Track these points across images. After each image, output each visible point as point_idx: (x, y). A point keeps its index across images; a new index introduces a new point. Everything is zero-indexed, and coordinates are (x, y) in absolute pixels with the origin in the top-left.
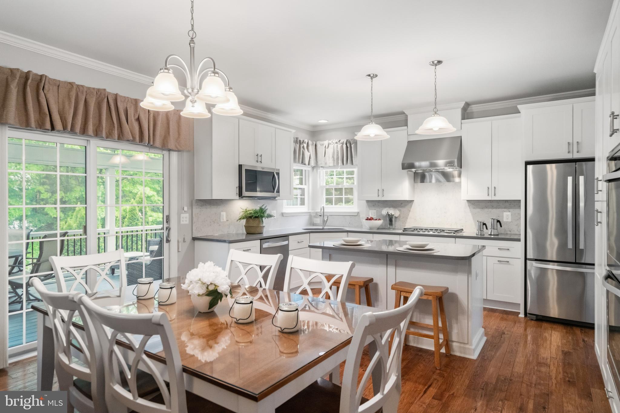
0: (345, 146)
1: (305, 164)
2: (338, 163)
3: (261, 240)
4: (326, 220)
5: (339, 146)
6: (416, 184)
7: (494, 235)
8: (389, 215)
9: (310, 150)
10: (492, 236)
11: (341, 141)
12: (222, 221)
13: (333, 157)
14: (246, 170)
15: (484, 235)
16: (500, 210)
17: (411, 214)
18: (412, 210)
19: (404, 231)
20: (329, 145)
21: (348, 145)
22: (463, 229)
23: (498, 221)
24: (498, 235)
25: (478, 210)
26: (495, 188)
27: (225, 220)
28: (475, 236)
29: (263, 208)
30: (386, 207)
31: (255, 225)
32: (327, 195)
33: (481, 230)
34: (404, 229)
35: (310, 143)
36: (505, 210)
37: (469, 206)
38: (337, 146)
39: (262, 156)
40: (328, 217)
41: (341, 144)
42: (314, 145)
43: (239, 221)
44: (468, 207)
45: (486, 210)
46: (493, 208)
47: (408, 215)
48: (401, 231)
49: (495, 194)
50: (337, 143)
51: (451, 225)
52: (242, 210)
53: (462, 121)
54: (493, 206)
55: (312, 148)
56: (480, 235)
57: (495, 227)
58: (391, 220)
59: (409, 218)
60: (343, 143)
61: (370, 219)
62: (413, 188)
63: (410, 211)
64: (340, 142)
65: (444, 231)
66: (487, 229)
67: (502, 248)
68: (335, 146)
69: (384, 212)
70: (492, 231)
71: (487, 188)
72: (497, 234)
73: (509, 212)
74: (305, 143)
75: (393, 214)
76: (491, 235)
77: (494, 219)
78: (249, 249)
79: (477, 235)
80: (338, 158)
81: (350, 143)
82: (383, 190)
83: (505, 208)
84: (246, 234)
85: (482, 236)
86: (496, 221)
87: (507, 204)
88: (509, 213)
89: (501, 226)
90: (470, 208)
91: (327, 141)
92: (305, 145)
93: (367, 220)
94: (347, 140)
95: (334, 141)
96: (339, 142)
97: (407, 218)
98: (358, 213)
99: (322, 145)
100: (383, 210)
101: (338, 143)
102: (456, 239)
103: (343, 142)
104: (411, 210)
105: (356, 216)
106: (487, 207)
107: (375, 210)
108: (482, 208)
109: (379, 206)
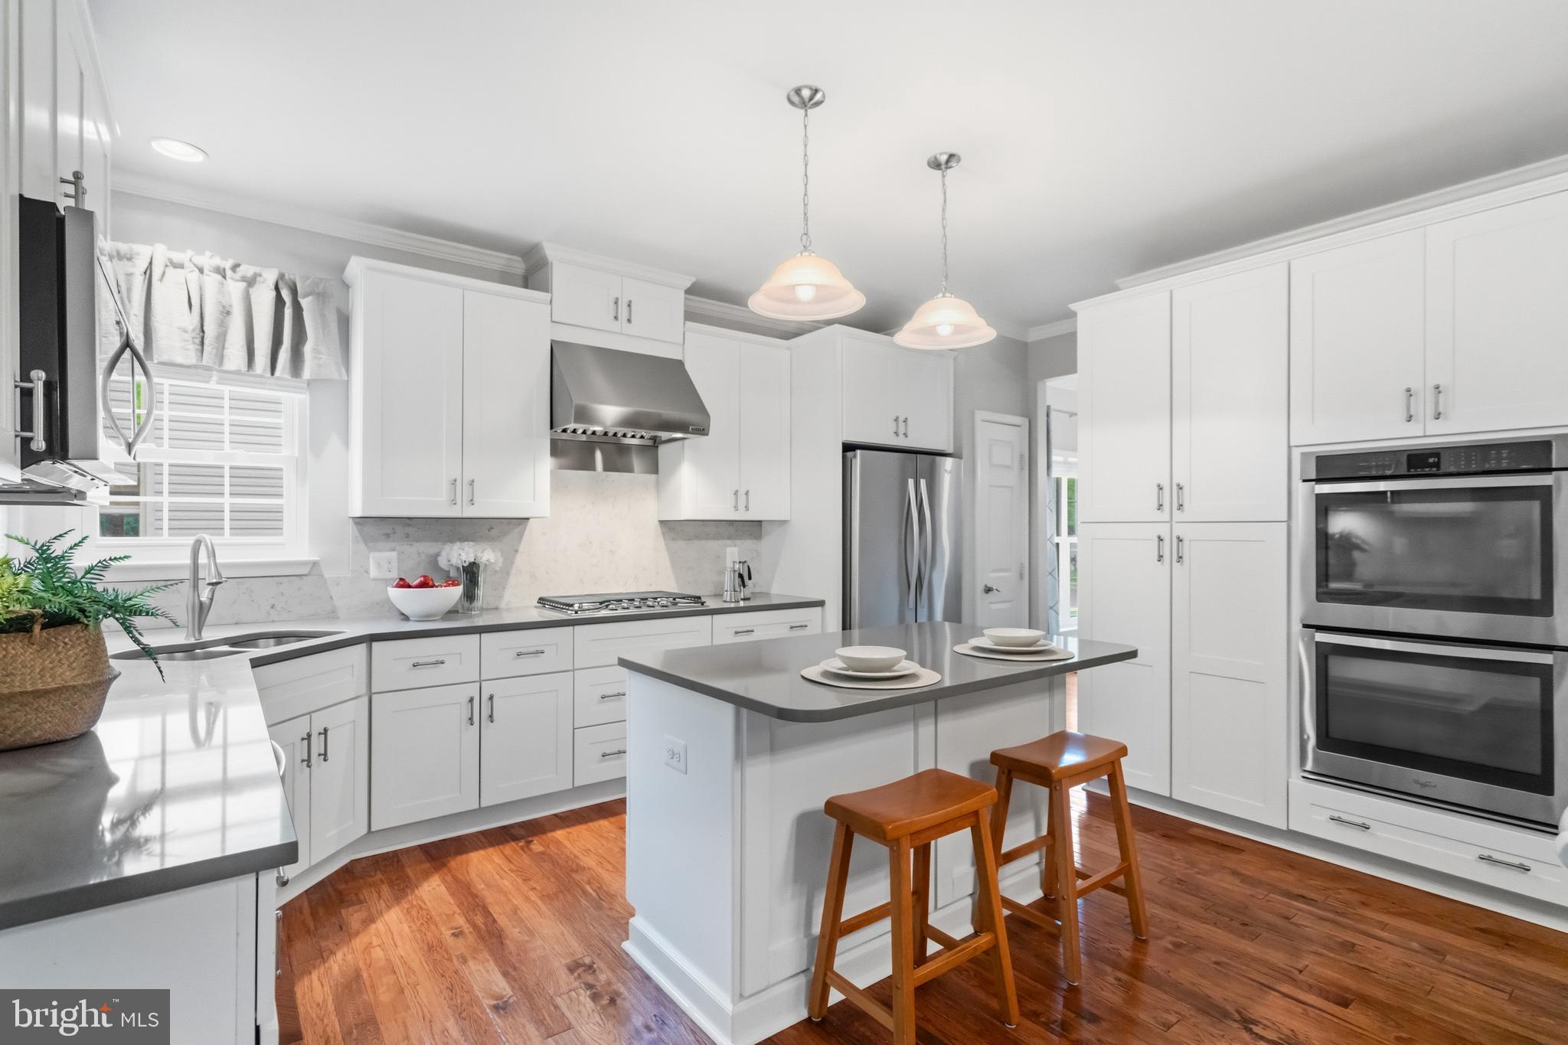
0: (264, 295)
2: (225, 358)
5: (237, 287)
16: (721, 542)
21: (284, 295)
25: (681, 544)
26: (747, 493)
36: (729, 542)
37: (663, 534)
38: (221, 283)
41: (248, 284)
45: (697, 543)
46: (709, 539)
47: (513, 563)
49: (746, 507)
50: (219, 271)
53: (685, 322)
54: (708, 535)
56: (735, 602)
58: (474, 584)
59: (513, 572)
60: (255, 282)
63: (517, 551)
64: (242, 270)
71: (733, 494)
73: (736, 546)
80: (219, 338)
82: (472, 483)
83: (730, 538)
87: (732, 530)
88: (734, 549)
90: (664, 538)
94: (282, 276)
98: (315, 564)
103: (259, 277)
104: (521, 549)
105: (304, 578)
106: (697, 537)
107: (394, 550)
108: (689, 540)
109: (407, 537)
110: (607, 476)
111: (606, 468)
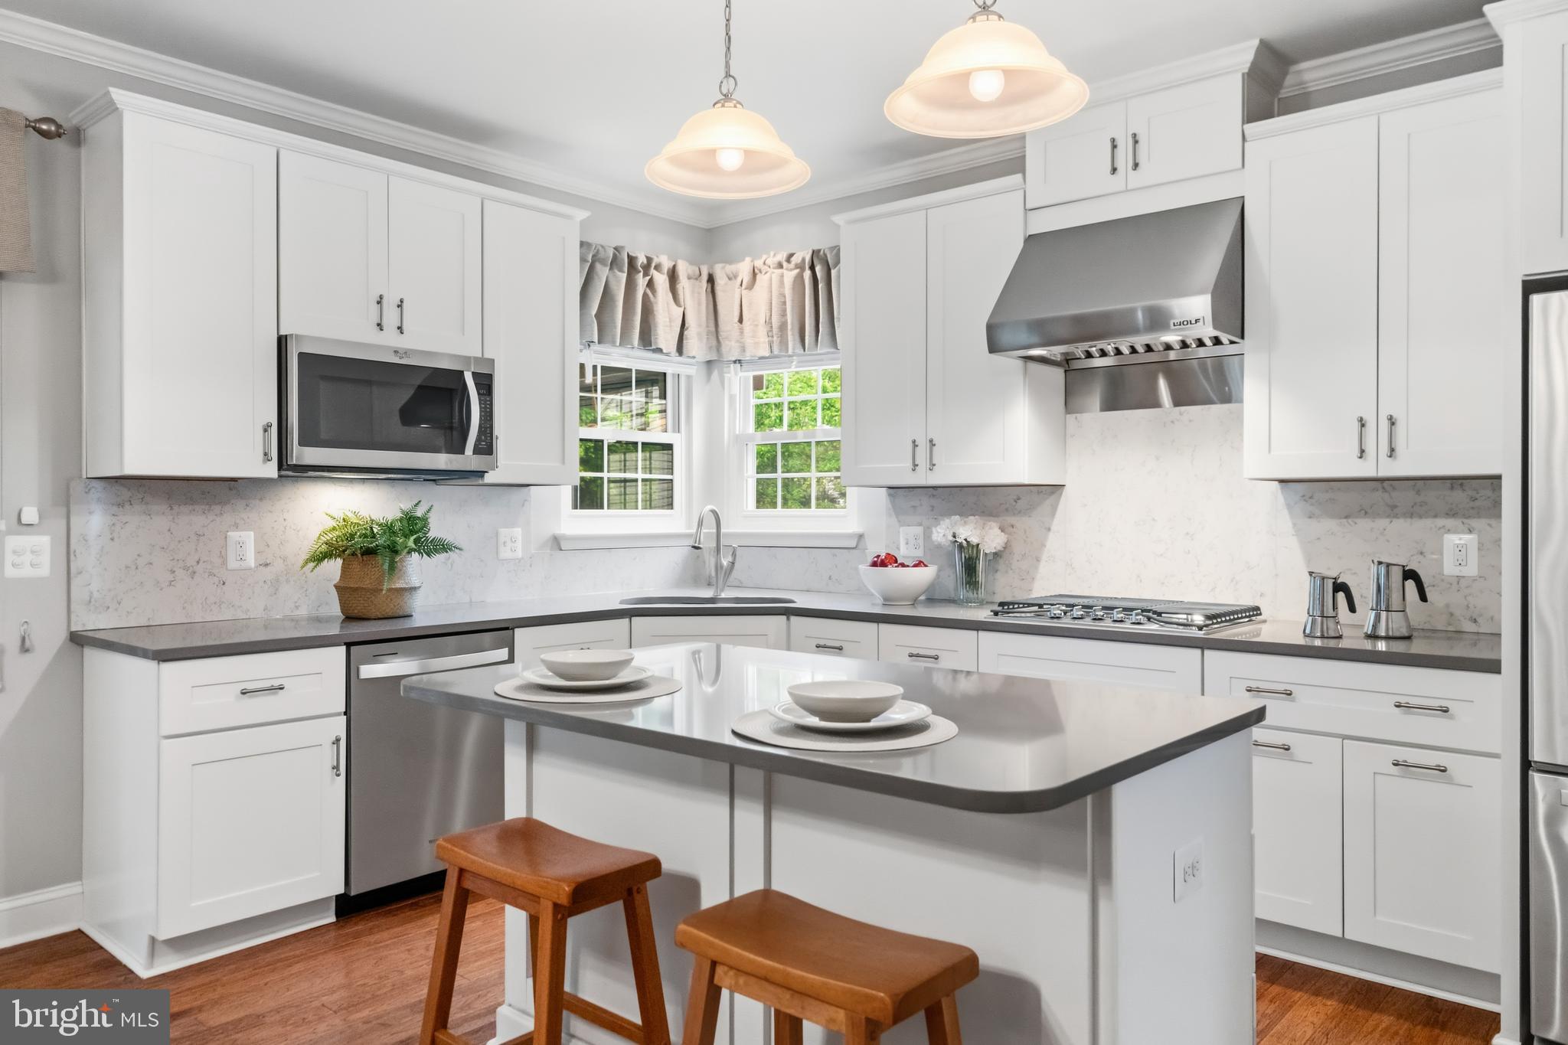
0: (807, 274)
1: (659, 350)
2: (784, 343)
3: (349, 645)
4: (725, 563)
5: (790, 275)
6: (1071, 418)
7: (1387, 638)
8: (961, 546)
9: (681, 297)
10: (1382, 646)
11: (796, 260)
12: (232, 564)
13: (769, 323)
14: (301, 355)
15: (1340, 637)
16: (1428, 522)
17: (1053, 542)
18: (1056, 525)
19: (996, 613)
20: (754, 275)
21: (818, 269)
22: (1257, 609)
23: (1410, 575)
24: (1408, 638)
25: (1330, 524)
26: (1392, 422)
27: (251, 561)
28: (1300, 640)
29: (419, 513)
30: (949, 513)
31: (367, 583)
32: (760, 469)
33: (1322, 613)
34: (1002, 604)
35: (683, 269)
36: (1450, 522)
37: (1289, 507)
38: (782, 276)
39: (405, 305)
40: (734, 554)
41: (798, 270)
42: (705, 277)
43: (312, 565)
44: (1286, 512)
45: (1364, 524)
46: (1396, 516)
47: (1044, 545)
48: (983, 614)
49: (1392, 450)
50: (780, 266)
51: (1213, 589)
52: (334, 523)
53: (1246, 126)
54: (1393, 507)
55: (692, 292)
56: (1322, 637)
57: (1396, 602)
58: (970, 569)
59: (1044, 557)
60: (801, 267)
61: (883, 564)
62: (1062, 438)
63: (1049, 529)
64: (794, 260)
65: (1159, 614)
66: (1352, 608)
67: (1414, 701)
68: (774, 276)
69: (942, 533)
70: (1378, 618)
71: (1356, 425)
72: (1404, 632)
73: (1470, 531)
74: (658, 268)
75: (974, 540)
76: (1373, 637)
77: (1388, 565)
78: (276, 683)
79: (1306, 636)
80: (783, 327)
81: (828, 265)
82: (932, 443)
83: (1452, 513)
84: (344, 621)
85: (1332, 643)
86: (1397, 575)
87: (1459, 496)
88: (1466, 538)
89: (1423, 597)
90: (1291, 514)
91: (748, 259)
92: (661, 280)
93: (874, 564)
94: (815, 253)
95: (772, 260)
96: (788, 260)
97: (1038, 560)
98: (861, 536)
99: (732, 274)
100: (937, 524)
101: (785, 264)
102: (1207, 652)
103: (803, 260)
104: (1054, 528)
105: (851, 551)
106: (1365, 512)
107: (920, 525)
108: (1346, 517)
109: (932, 510)
110: (1181, 414)
111: (1177, 403)
